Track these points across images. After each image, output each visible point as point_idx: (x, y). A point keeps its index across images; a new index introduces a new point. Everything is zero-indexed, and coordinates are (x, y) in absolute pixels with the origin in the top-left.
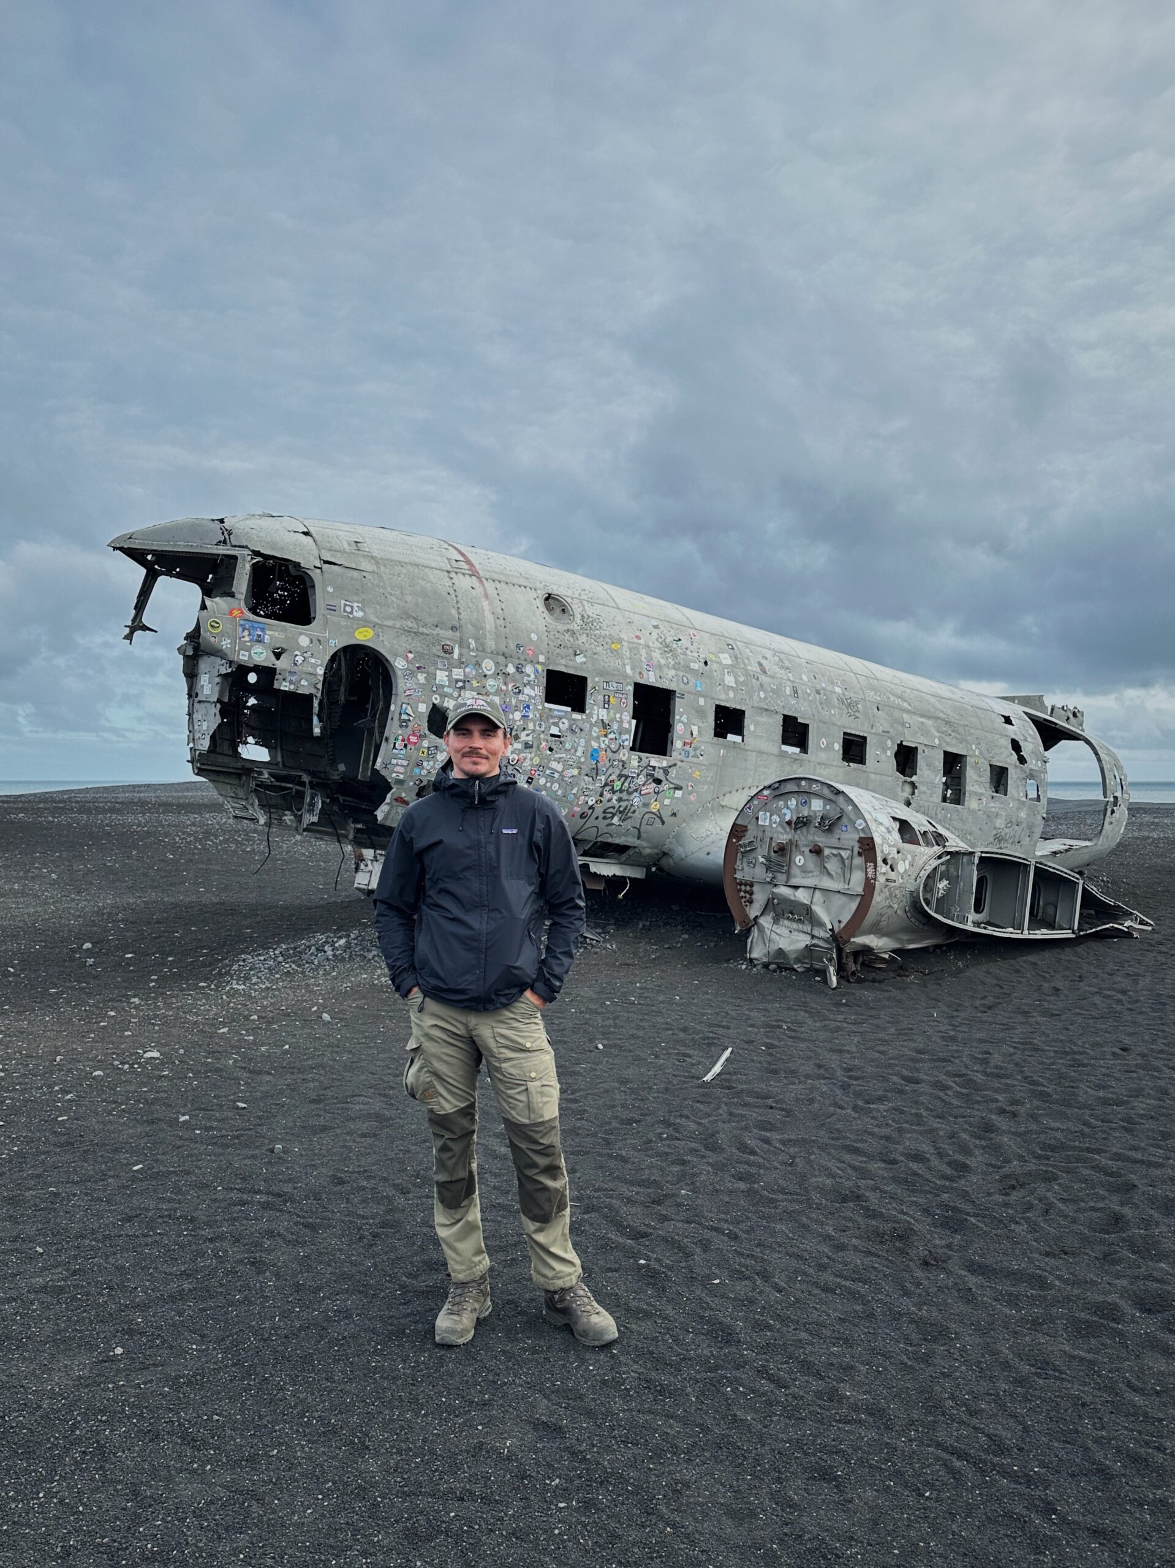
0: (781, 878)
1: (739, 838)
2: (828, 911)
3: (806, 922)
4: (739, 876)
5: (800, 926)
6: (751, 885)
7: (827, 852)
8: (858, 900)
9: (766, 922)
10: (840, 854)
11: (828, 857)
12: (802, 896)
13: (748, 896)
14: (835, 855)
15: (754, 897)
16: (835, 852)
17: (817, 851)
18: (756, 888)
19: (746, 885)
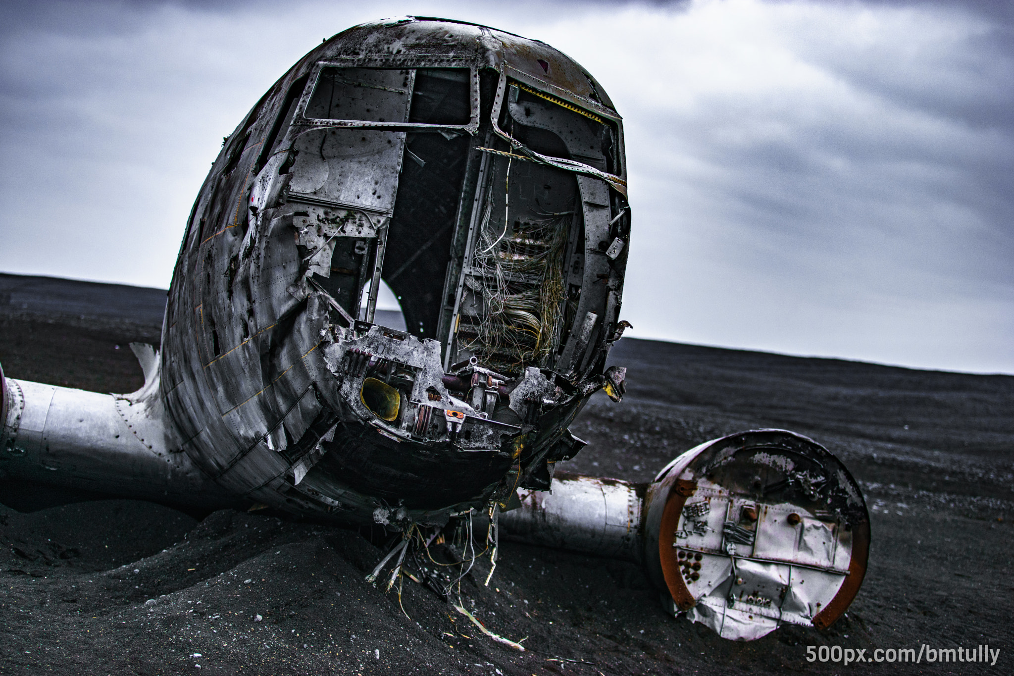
0: (744, 550)
1: (685, 498)
2: (808, 593)
3: (773, 605)
4: (680, 542)
5: (764, 611)
6: (699, 557)
7: (808, 523)
8: (842, 580)
9: (714, 603)
10: (823, 526)
11: (809, 530)
12: (775, 574)
13: (692, 571)
14: (817, 528)
15: (700, 572)
16: (818, 524)
17: (792, 520)
18: (705, 561)
19: (690, 557)
